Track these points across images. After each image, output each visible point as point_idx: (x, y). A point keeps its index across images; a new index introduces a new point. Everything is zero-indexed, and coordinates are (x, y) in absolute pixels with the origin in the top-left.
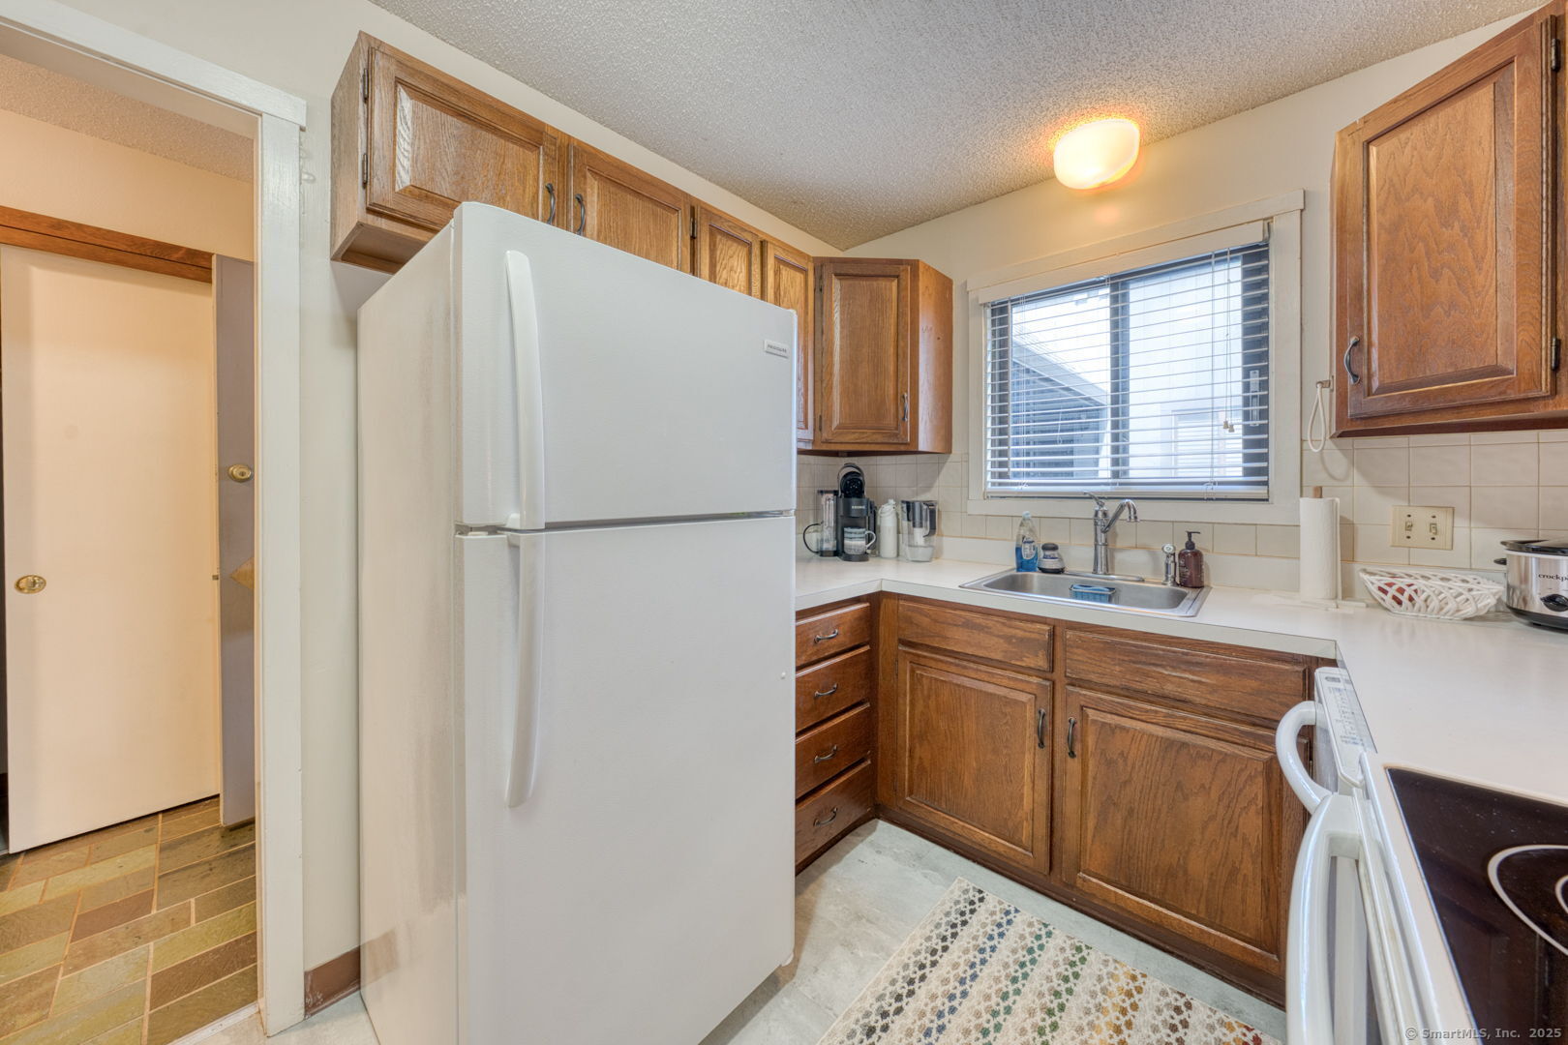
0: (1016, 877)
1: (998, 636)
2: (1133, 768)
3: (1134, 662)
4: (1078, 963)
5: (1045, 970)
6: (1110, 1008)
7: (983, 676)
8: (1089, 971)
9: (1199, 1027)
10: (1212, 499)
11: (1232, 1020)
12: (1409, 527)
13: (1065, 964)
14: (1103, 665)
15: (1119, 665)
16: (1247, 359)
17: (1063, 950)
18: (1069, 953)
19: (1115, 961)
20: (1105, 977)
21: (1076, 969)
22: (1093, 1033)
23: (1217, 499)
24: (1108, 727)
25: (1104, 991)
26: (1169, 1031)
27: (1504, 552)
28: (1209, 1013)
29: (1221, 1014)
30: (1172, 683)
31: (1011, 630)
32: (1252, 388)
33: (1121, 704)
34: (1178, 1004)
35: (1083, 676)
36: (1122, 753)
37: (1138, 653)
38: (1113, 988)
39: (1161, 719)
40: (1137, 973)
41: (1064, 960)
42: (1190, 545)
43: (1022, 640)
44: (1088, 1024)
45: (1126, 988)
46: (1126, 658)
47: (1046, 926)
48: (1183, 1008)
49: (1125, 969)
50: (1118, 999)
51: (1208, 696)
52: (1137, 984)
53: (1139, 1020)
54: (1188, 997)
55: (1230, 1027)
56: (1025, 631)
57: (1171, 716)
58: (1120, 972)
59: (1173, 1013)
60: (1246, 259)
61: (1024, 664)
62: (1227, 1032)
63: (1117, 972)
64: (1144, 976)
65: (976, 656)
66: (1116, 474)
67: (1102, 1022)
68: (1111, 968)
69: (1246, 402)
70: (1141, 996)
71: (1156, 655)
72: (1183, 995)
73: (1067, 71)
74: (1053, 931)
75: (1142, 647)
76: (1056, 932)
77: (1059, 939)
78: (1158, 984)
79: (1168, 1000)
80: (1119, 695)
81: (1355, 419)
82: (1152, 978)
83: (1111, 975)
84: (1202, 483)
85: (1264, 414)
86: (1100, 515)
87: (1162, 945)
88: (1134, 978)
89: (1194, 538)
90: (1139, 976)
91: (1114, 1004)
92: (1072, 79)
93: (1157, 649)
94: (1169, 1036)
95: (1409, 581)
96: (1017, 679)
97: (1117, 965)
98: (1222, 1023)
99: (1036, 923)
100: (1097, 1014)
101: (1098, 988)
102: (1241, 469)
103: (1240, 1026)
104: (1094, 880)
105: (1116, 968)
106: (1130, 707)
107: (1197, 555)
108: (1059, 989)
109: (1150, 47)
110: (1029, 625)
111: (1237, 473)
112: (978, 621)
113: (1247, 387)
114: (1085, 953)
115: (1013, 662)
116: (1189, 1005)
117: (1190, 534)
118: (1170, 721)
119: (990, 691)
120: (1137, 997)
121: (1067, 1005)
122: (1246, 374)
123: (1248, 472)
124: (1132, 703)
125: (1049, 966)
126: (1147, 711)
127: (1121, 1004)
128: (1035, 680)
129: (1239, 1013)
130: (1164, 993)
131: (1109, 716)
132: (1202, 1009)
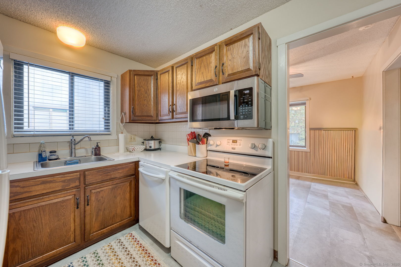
0: (62, 258)
1: (59, 182)
2: (105, 199)
3: (105, 174)
4: (97, 255)
5: (92, 264)
6: (110, 254)
7: (52, 198)
8: (100, 254)
9: (124, 241)
10: (100, 135)
11: (127, 235)
12: (131, 138)
13: (95, 258)
14: (97, 177)
15: (101, 176)
16: (105, 104)
17: (91, 257)
18: (93, 256)
19: (103, 247)
20: (104, 251)
21: (98, 256)
22: (112, 260)
23: (101, 135)
24: (98, 192)
25: (106, 253)
26: (121, 246)
27: (143, 141)
28: (123, 237)
29: (125, 236)
30: (113, 175)
31: (64, 178)
32: (106, 111)
33: (101, 185)
34: (119, 241)
35: (91, 182)
36: (102, 197)
37: (105, 171)
38: (107, 251)
39: (111, 184)
40: (108, 244)
41: (94, 258)
42: (97, 146)
43: (69, 180)
44: (110, 260)
45: (109, 248)
46: (103, 173)
47: (82, 257)
48: (120, 241)
49: (106, 246)
50: (110, 251)
51: (120, 175)
52: (110, 246)
53: (116, 250)
54: (119, 239)
55: (127, 236)
56: (71, 176)
57: (113, 182)
58: (106, 247)
59: (119, 243)
60: (105, 83)
61: (70, 187)
62: (128, 237)
63: (105, 248)
64: (110, 244)
65: (48, 192)
66: (70, 129)
67: (111, 257)
68: (103, 249)
69: (105, 114)
70: (113, 247)
71: (110, 170)
72: (118, 239)
73: (82, 17)
74: (85, 256)
75: (106, 169)
76: (86, 256)
77: (88, 256)
78: (113, 242)
79: (117, 242)
80: (100, 183)
81: (133, 120)
82: (111, 242)
83: (105, 250)
84: (97, 131)
85: (109, 117)
86: (73, 140)
87: (108, 236)
88: (109, 246)
89: (98, 144)
90: (109, 244)
91: (110, 253)
92: (81, 19)
93: (110, 169)
94: (122, 247)
95: (134, 147)
96: (68, 193)
97: (104, 247)
98: (126, 237)
99: (80, 260)
100: (109, 257)
101: (105, 254)
102: (104, 128)
103: (128, 234)
104: (95, 233)
105: (104, 248)
106: (104, 185)
107: (99, 148)
108: (98, 263)
109: (103, 30)
110: (72, 174)
111: (103, 129)
112: (49, 180)
113: (105, 110)
114: (96, 252)
115: (66, 188)
116: (120, 240)
117: (97, 143)
118: (113, 183)
119: (56, 201)
120: (112, 247)
121: (103, 263)
122: (105, 107)
123: (105, 129)
124: (104, 183)
125: (92, 262)
126: (108, 184)
127: (111, 251)
128: (75, 190)
129: (126, 233)
130: (115, 242)
131: (98, 189)
132: (122, 238)
